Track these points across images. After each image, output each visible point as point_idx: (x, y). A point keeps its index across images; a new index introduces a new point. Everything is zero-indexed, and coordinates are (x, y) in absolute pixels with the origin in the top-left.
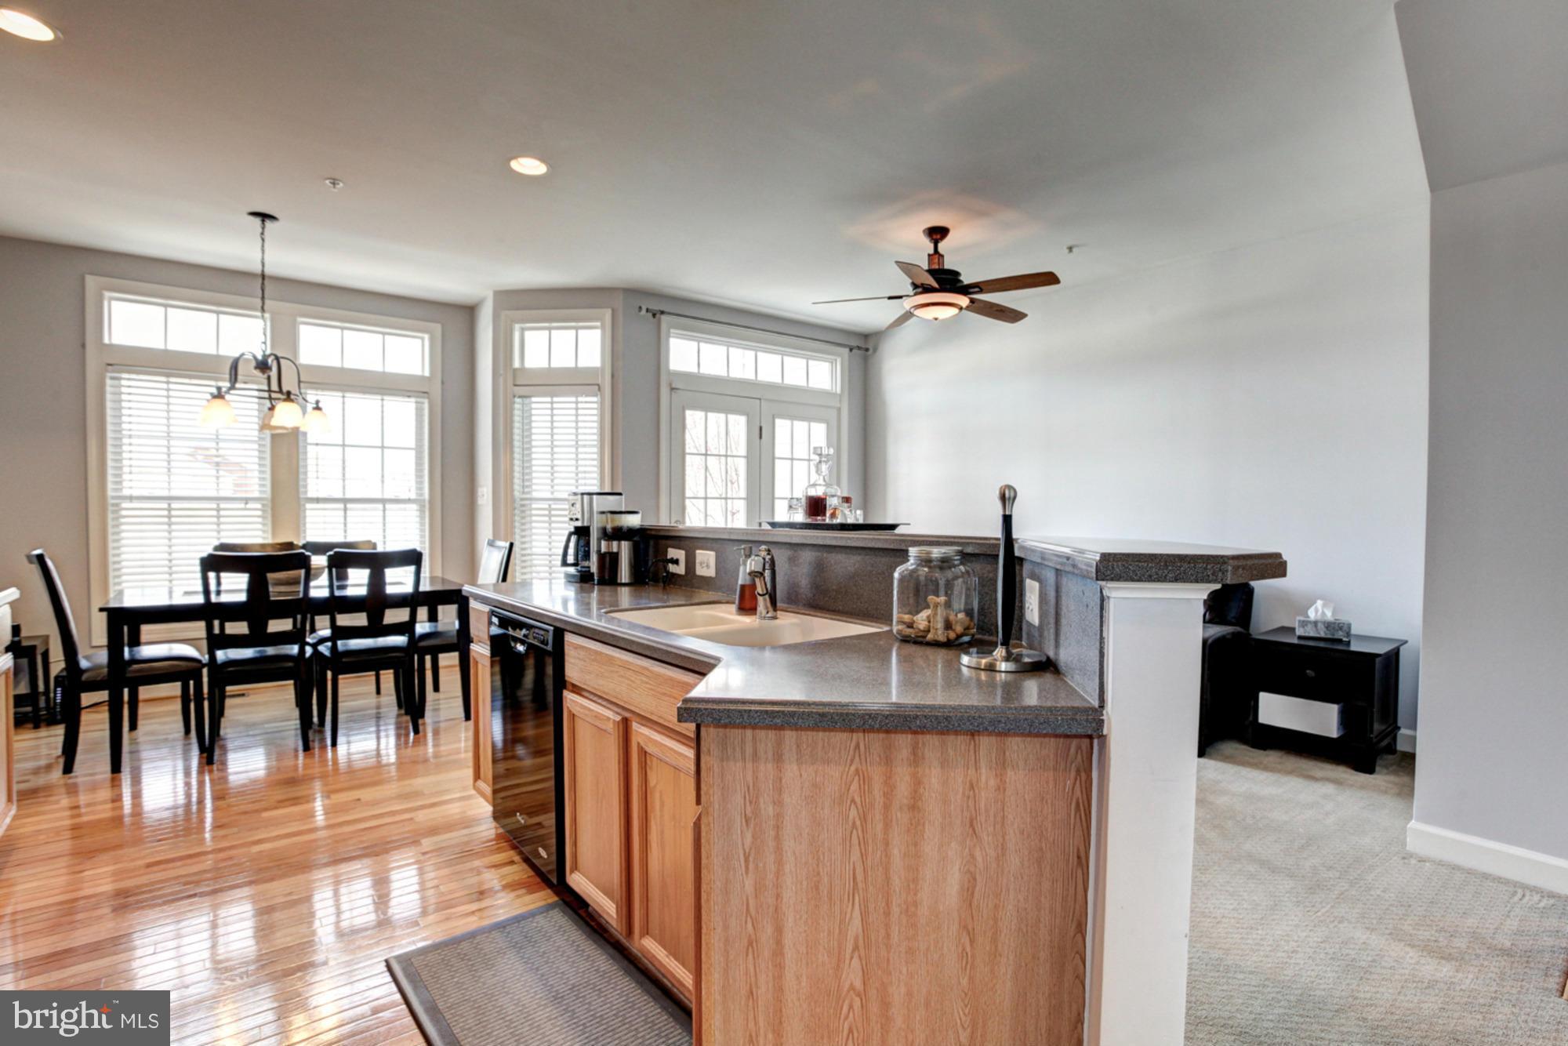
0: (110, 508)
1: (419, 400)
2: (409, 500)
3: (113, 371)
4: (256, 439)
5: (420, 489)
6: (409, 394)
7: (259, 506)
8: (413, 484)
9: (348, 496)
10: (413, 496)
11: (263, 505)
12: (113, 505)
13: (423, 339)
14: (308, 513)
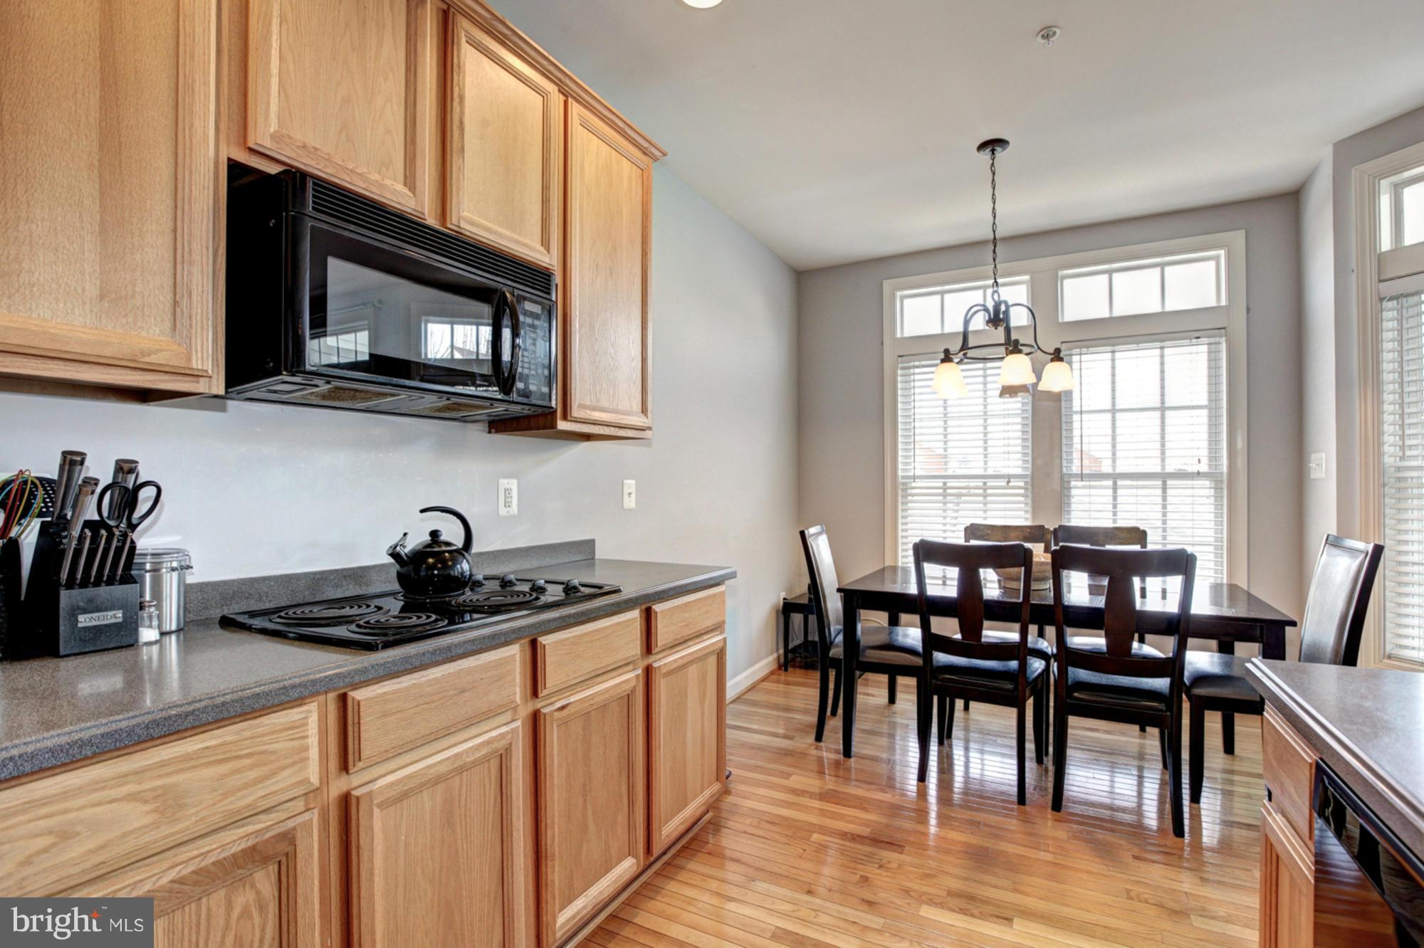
0: (901, 487)
1: (1213, 340)
2: (1199, 473)
3: (902, 363)
4: (1020, 412)
5: (1213, 457)
6: (1197, 334)
7: (1022, 484)
8: (1204, 453)
9: (1119, 470)
10: (1204, 468)
11: (1026, 483)
12: (903, 483)
13: (1217, 258)
14: (1074, 492)
